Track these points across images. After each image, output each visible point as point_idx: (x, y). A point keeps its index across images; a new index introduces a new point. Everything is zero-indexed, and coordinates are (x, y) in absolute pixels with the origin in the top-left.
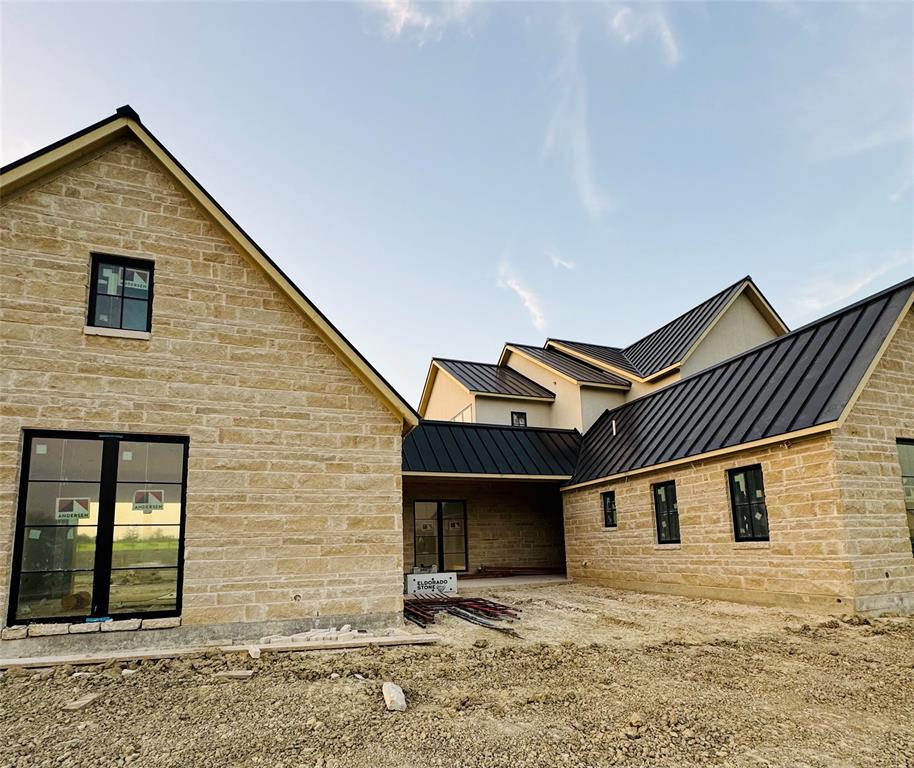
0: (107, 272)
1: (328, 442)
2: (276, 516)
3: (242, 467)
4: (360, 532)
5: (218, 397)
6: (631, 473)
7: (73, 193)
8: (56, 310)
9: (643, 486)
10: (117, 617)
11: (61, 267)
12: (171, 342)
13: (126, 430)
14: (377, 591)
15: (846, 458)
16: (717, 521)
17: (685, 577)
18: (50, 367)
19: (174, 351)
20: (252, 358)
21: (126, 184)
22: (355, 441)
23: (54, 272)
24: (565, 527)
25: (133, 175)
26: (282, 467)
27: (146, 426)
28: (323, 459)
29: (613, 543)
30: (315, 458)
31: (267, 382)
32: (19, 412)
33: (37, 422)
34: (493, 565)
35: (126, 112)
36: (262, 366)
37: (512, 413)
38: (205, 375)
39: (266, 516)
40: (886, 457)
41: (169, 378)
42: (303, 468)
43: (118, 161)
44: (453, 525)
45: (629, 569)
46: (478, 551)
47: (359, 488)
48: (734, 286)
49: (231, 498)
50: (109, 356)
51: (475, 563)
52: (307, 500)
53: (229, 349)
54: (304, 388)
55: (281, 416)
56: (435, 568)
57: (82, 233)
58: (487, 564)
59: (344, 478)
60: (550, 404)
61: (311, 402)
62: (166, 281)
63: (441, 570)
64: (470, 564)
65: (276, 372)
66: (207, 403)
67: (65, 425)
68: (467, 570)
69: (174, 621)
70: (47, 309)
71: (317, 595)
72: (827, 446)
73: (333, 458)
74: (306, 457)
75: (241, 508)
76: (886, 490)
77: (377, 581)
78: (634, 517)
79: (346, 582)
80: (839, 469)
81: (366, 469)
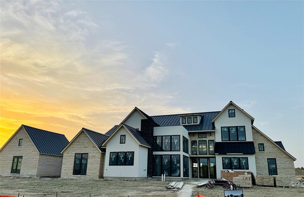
1: (33, 156)
3: (26, 159)
4: (34, 166)
5: (25, 152)
12: (23, 147)
13: (19, 156)
18: (16, 150)
22: (35, 156)
27: (21, 155)
32: (14, 155)
39: (27, 164)
41: (22, 150)
42: (30, 159)
47: (35, 161)
50: (19, 149)
52: (30, 162)
53: (27, 147)
55: (30, 153)
57: (19, 137)
65: (30, 149)
67: (16, 156)
69: (19, 174)
70: (17, 145)
73: (33, 158)
75: (25, 163)
76: (70, 161)
79: (32, 171)
81: (35, 159)
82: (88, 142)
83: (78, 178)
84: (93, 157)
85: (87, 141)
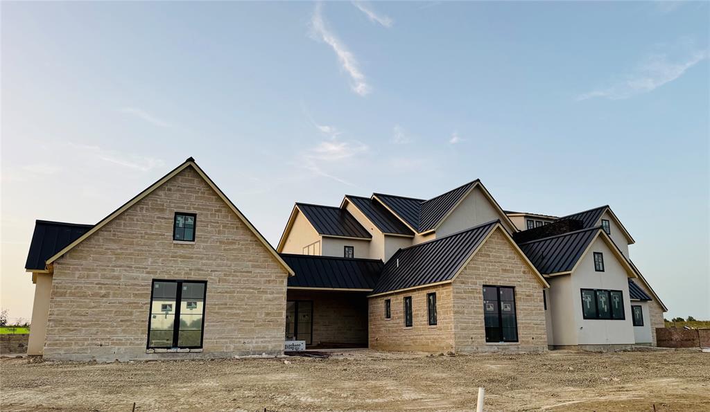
0: (179, 218)
1: (258, 282)
2: (238, 311)
3: (226, 292)
4: (269, 318)
5: (218, 266)
6: (396, 291)
7: (169, 190)
8: (164, 235)
9: (401, 297)
10: (181, 348)
11: (165, 219)
12: (202, 245)
13: (186, 279)
14: (275, 341)
15: (457, 293)
16: (423, 316)
17: (413, 342)
18: (162, 256)
19: (204, 249)
20: (230, 250)
21: (188, 184)
22: (269, 282)
23: (163, 221)
24: (369, 318)
25: (190, 181)
26: (241, 292)
27: (193, 277)
28: (256, 289)
29: (389, 327)
30: (253, 289)
31: (236, 259)
32: (152, 273)
33: (157, 277)
34: (327, 340)
35: (191, 160)
36: (235, 253)
37: (345, 247)
38: (214, 257)
39: (235, 311)
40: (477, 292)
41: (202, 259)
42: (249, 293)
43: (185, 176)
44: (304, 316)
45: (394, 340)
46: (319, 332)
47: (270, 300)
48: (471, 183)
49: (222, 304)
50: (181, 252)
51: (316, 340)
52: (249, 305)
53: (223, 247)
54: (250, 261)
55: (241, 272)
56: (294, 338)
57: (172, 205)
58: (323, 340)
59: (264, 296)
60: (369, 241)
61: (254, 266)
62: (201, 221)
63: (296, 340)
64: (313, 340)
65: (240, 255)
66: (215, 268)
67: (166, 277)
68: (311, 344)
69: (201, 350)
70: (161, 235)
71: (252, 342)
72: (450, 288)
73: (260, 289)
74: (250, 288)
75: (226, 308)
76: (475, 305)
77: (275, 337)
78: (397, 313)
79: (262, 338)
80: (454, 297)
81: (273, 293)
82: (509, 258)
83: (503, 349)
84: (528, 296)
85: (508, 256)
